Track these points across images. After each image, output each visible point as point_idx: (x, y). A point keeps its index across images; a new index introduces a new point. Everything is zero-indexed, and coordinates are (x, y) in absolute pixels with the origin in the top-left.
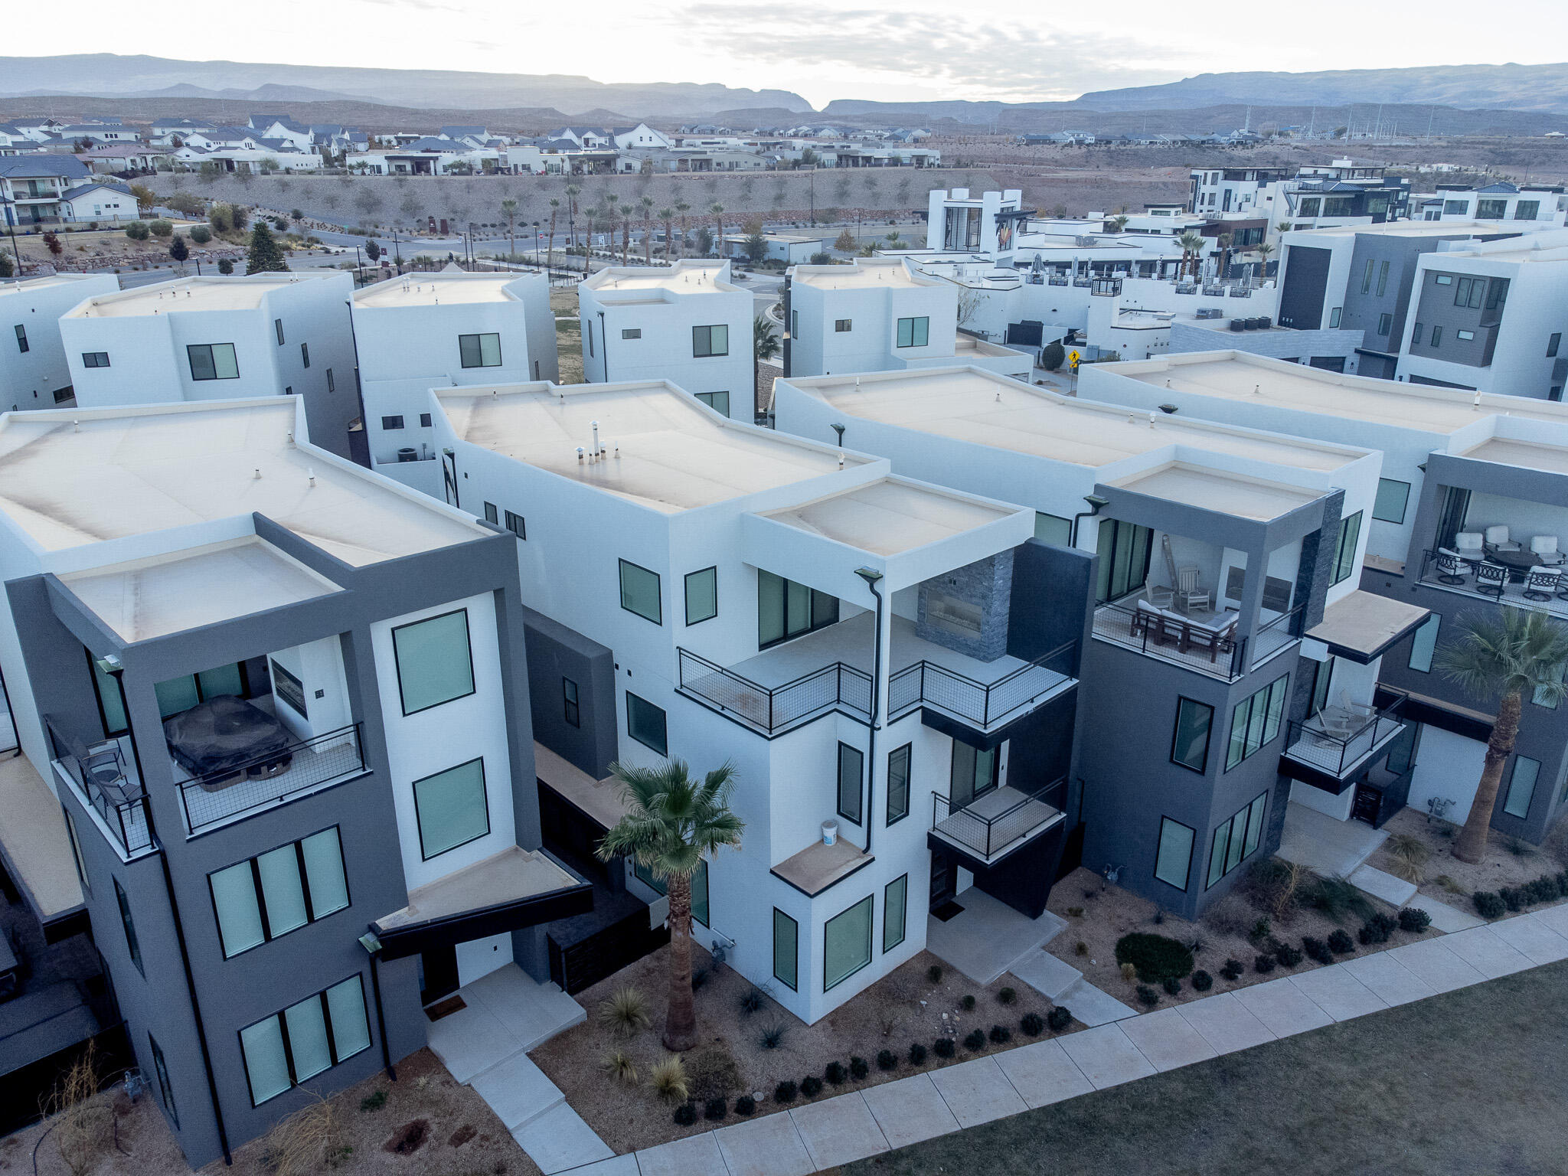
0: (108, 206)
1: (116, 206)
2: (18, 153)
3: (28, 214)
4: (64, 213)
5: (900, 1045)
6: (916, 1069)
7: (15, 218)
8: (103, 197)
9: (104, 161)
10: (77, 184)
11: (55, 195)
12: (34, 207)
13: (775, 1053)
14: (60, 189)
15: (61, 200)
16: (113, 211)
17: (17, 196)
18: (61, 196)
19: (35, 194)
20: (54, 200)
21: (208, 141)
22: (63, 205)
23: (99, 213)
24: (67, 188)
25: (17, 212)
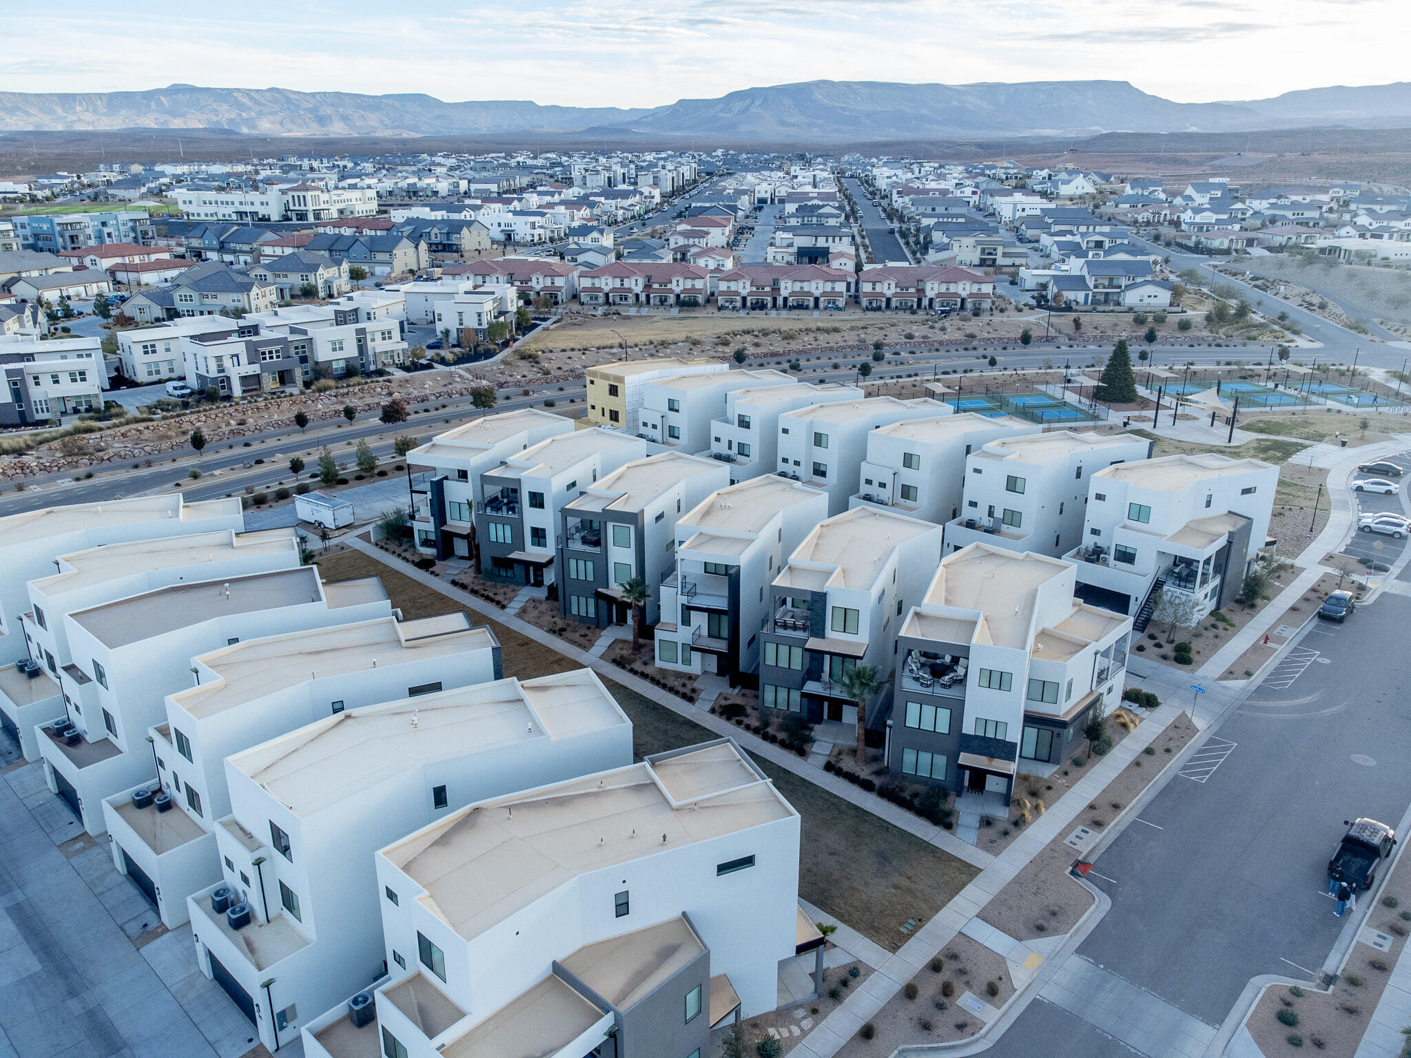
0: (1150, 296)
1: (1155, 296)
3: (1102, 297)
5: (662, 681)
7: (1090, 300)
8: (1150, 289)
9: (1270, 237)
10: (1139, 280)
11: (1120, 287)
12: (1107, 294)
13: (643, 665)
14: (1124, 282)
15: (1122, 291)
16: (1152, 300)
17: (1096, 287)
18: (1123, 288)
19: (1111, 286)
20: (1118, 290)
21: (1371, 221)
23: (1141, 300)
24: (1131, 282)
25: (1094, 296)
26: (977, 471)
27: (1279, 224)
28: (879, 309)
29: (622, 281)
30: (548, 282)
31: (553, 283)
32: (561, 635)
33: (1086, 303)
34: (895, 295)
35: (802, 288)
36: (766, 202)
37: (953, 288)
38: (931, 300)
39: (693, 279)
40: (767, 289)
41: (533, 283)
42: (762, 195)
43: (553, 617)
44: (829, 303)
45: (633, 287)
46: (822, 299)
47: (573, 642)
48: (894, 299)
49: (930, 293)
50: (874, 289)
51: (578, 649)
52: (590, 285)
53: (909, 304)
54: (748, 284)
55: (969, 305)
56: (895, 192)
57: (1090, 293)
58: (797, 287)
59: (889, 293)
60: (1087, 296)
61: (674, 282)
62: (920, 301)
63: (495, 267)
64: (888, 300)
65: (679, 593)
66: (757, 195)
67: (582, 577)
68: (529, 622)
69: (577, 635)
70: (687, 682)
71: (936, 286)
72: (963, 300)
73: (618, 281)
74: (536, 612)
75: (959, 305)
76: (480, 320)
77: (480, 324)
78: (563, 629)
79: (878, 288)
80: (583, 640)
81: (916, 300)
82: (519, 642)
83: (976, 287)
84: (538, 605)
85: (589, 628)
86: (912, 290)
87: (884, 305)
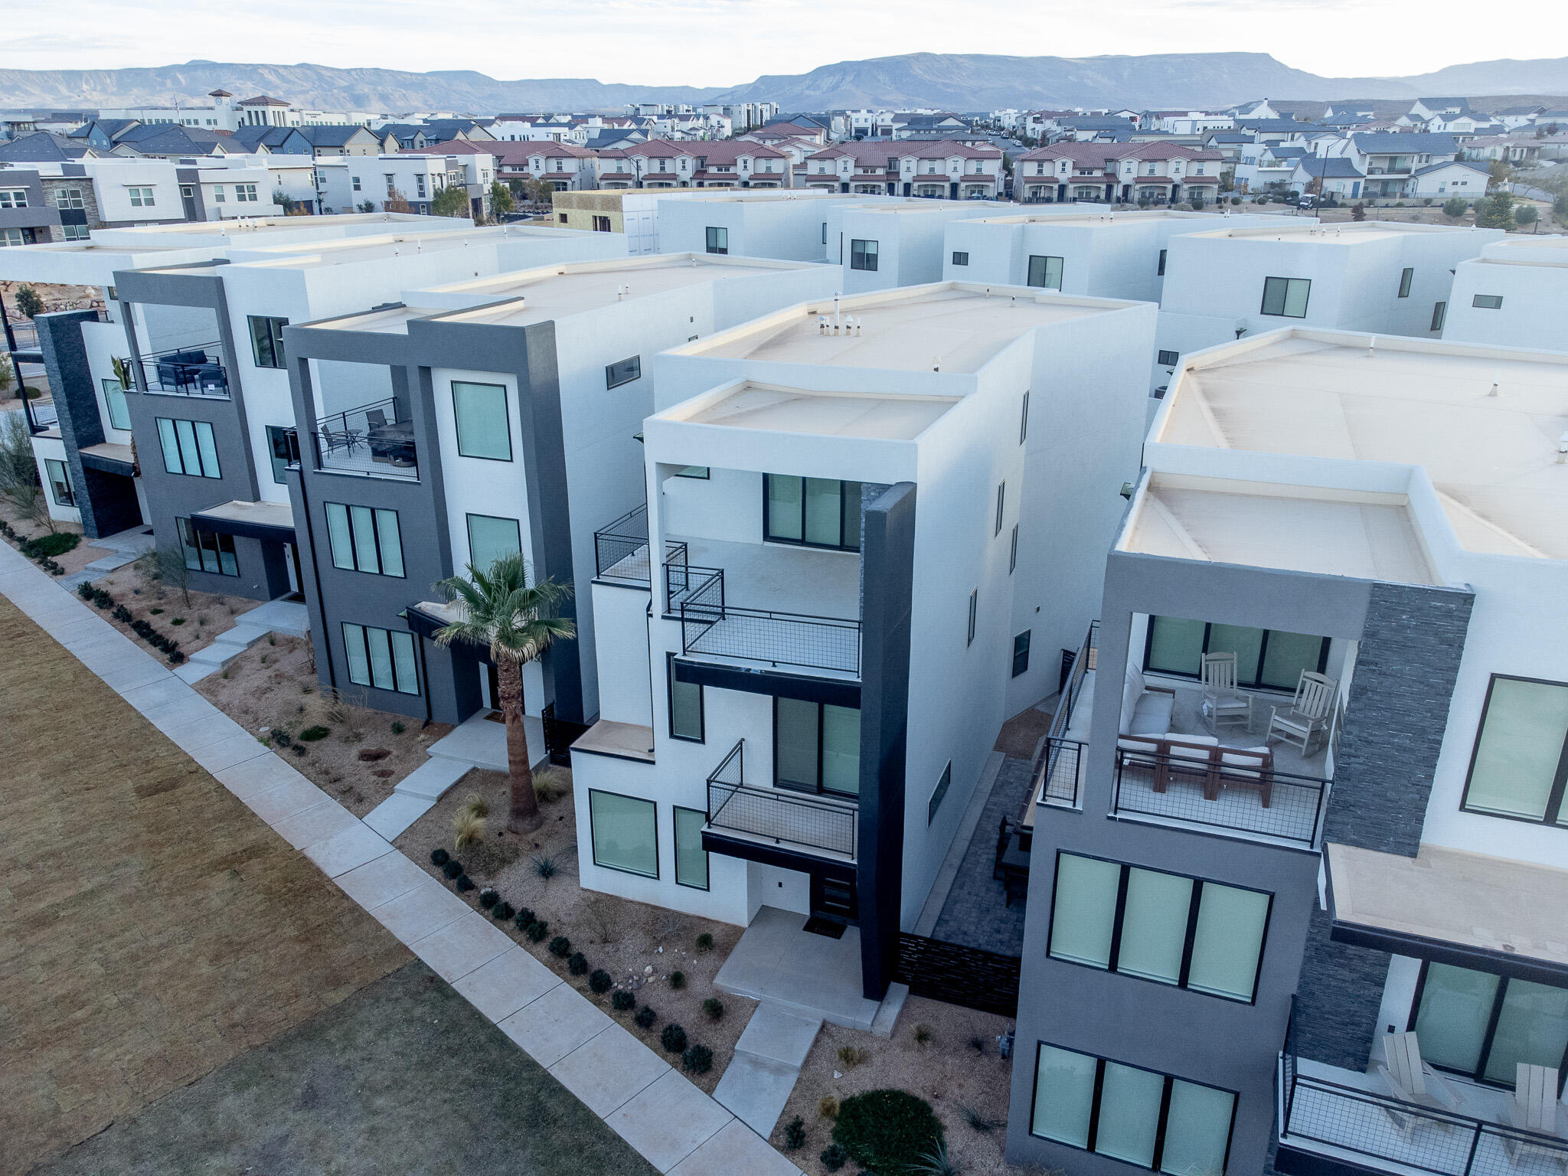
0: (1455, 183)
1: (1464, 183)
2: (1476, 138)
3: (1377, 189)
4: (1408, 190)
5: (595, 957)
6: (567, 974)
7: (1361, 191)
8: (1458, 172)
9: (1556, 146)
10: (1436, 161)
11: (1408, 171)
12: (1386, 183)
13: (538, 882)
14: (1414, 165)
15: (1411, 176)
16: (1455, 188)
17: (1370, 172)
18: (1413, 173)
19: (1391, 170)
20: (1405, 176)
22: (1411, 183)
23: (1442, 190)
24: (1423, 164)
25: (1366, 188)
26: (1490, 302)
27: (1560, 133)
28: (1049, 200)
29: (662, 163)
30: (553, 166)
31: (560, 168)
32: (300, 751)
33: (1355, 195)
34: (1073, 180)
35: (932, 170)
36: (866, 134)
37: (1160, 170)
38: (1126, 188)
39: (768, 158)
40: (880, 172)
41: (531, 169)
42: (862, 124)
43: (307, 691)
44: (973, 192)
45: (679, 172)
46: (963, 185)
47: (330, 780)
48: (1071, 186)
49: (1125, 178)
50: (1040, 171)
51: (336, 809)
52: (614, 171)
53: (1093, 195)
54: (851, 164)
55: (1184, 194)
56: (1030, 119)
57: (1362, 182)
58: (925, 168)
59: (1063, 178)
60: (1356, 186)
61: (740, 163)
62: (1110, 188)
63: (475, 146)
64: (1062, 188)
65: (658, 609)
66: (855, 125)
67: (369, 565)
68: (224, 708)
69: (355, 751)
70: (694, 964)
71: (1134, 165)
72: (1176, 187)
73: (656, 164)
74: (270, 672)
75: (1169, 195)
76: (421, 188)
77: (422, 195)
78: (317, 734)
79: (1047, 170)
80: (364, 776)
81: (1104, 187)
82: (152, 778)
83: (1195, 166)
84: (277, 652)
85: (398, 729)
86: (1097, 174)
87: (1055, 195)
